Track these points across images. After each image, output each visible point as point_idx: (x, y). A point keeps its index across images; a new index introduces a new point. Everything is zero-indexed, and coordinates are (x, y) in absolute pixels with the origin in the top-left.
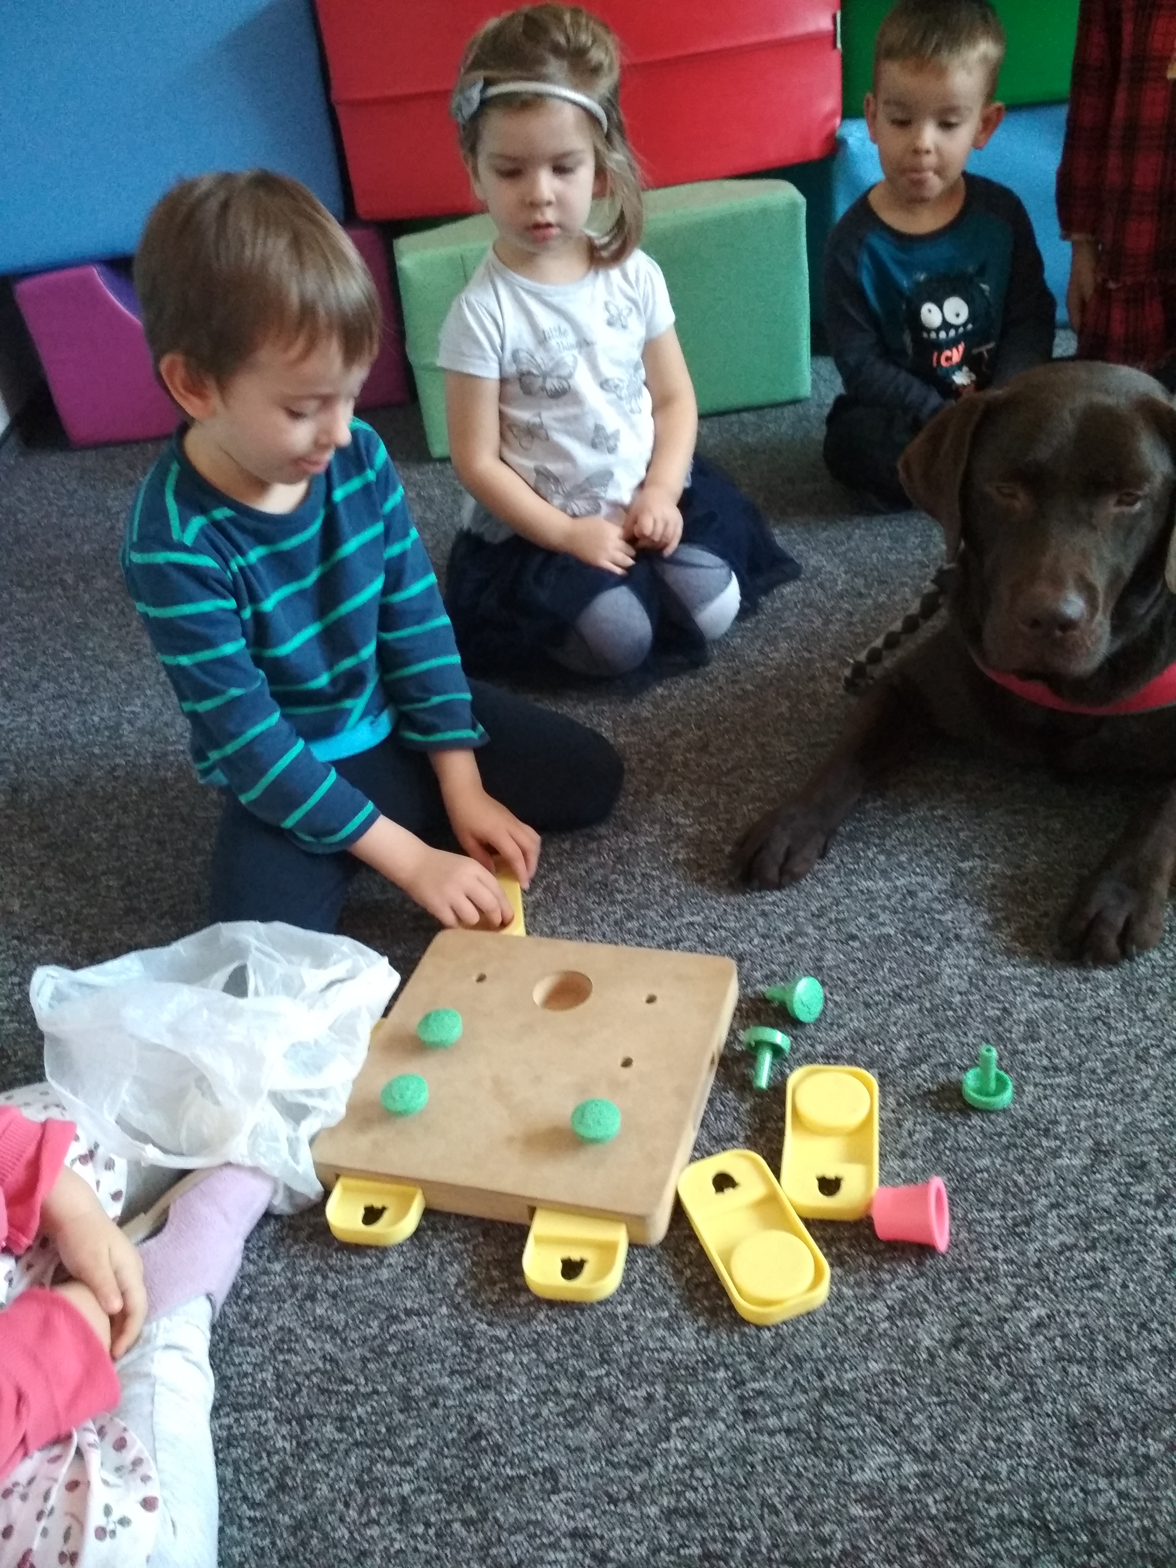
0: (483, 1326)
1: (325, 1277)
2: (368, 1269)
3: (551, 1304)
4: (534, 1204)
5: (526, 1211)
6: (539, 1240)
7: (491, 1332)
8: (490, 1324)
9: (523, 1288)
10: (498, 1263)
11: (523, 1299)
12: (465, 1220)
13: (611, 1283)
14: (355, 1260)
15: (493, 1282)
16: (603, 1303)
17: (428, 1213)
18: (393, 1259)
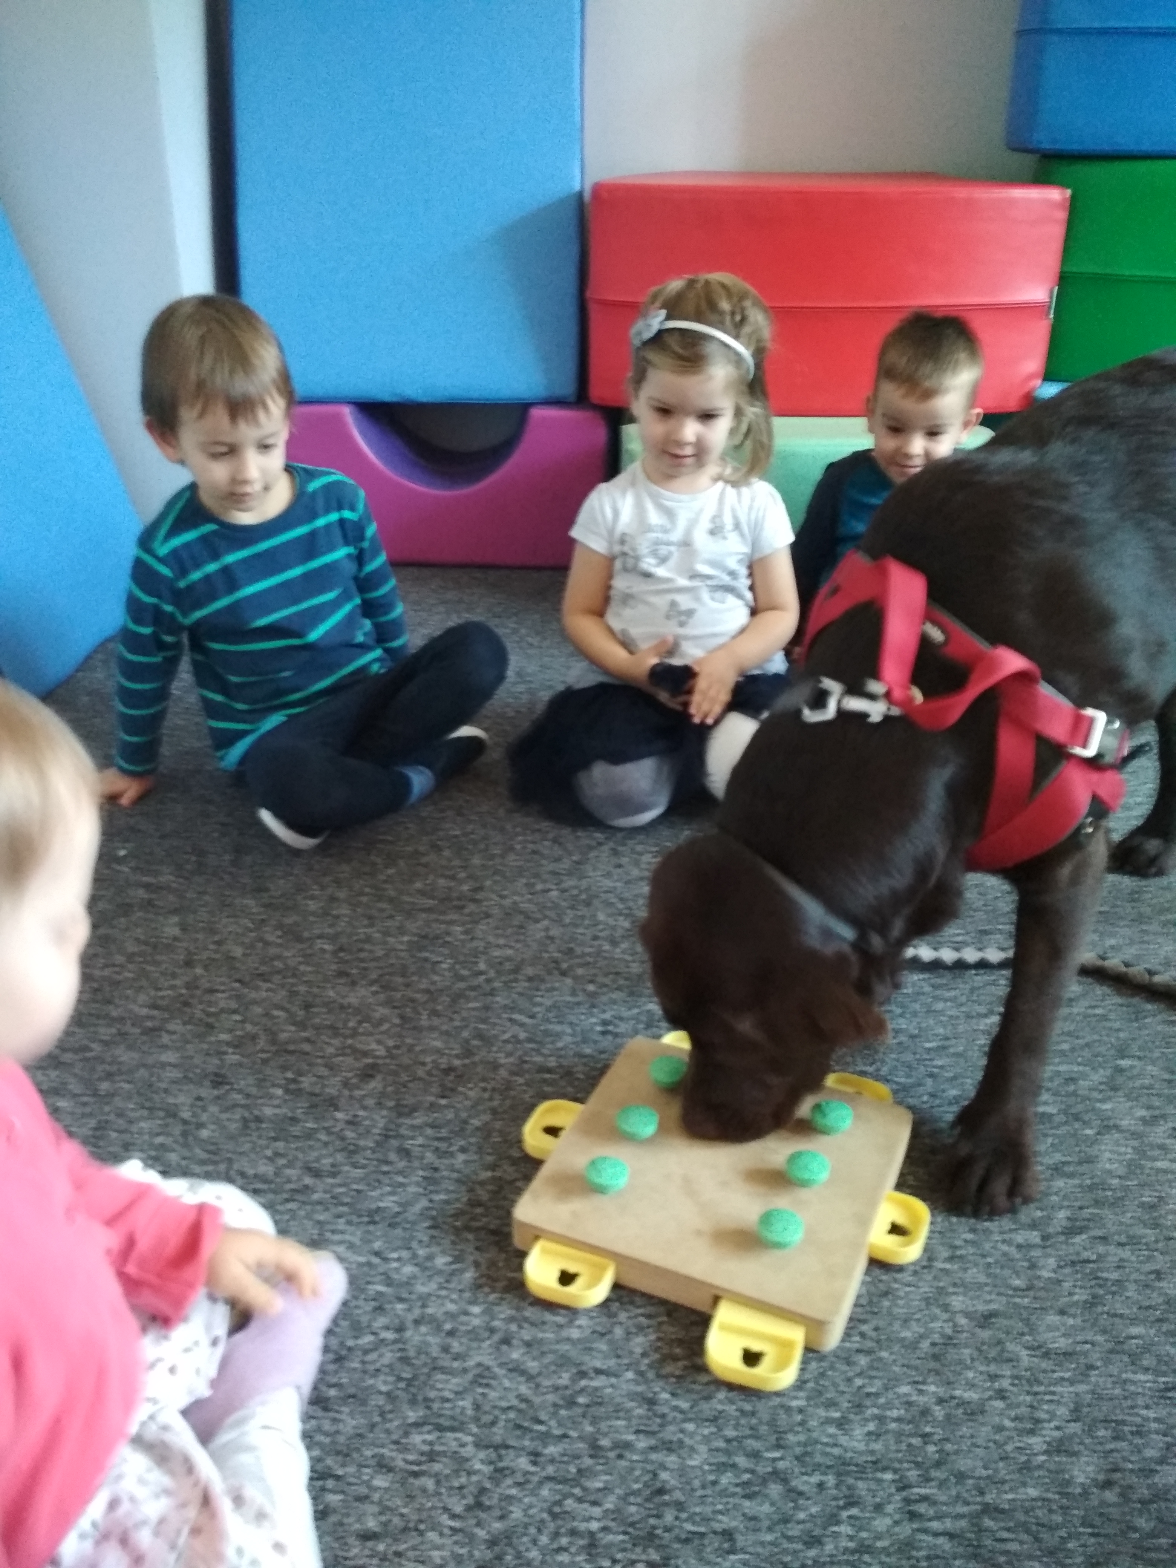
0: (665, 1396)
1: (520, 1327)
2: (560, 1326)
3: (731, 1387)
4: (720, 1294)
5: (710, 1300)
6: (724, 1328)
7: (675, 1403)
8: (673, 1395)
9: (703, 1369)
10: (680, 1342)
11: (704, 1378)
12: (649, 1298)
13: (786, 1378)
14: (548, 1317)
15: (675, 1359)
16: (778, 1394)
17: (617, 1287)
18: (582, 1321)
